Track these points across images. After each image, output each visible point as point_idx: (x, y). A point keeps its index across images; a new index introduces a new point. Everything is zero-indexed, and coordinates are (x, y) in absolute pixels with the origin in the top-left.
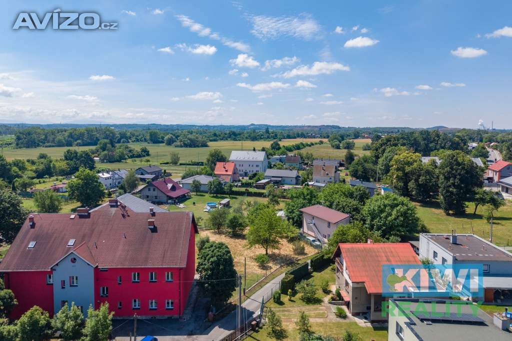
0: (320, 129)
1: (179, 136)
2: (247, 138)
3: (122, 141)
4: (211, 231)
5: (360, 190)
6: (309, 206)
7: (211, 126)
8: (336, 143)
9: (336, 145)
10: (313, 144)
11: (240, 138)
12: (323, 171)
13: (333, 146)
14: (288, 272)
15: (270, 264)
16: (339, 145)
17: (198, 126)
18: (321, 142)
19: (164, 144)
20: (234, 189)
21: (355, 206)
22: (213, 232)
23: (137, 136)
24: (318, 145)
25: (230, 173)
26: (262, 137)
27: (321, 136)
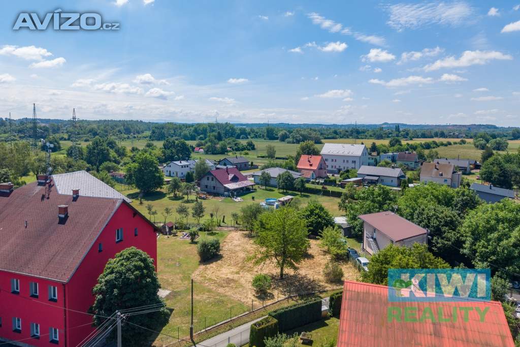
1: (292, 132)
2: (371, 136)
3: (241, 137)
4: (245, 232)
5: (463, 195)
6: (379, 212)
7: (339, 125)
8: (481, 142)
9: (481, 145)
10: (450, 144)
11: (363, 137)
12: (436, 170)
13: (477, 147)
14: (275, 312)
15: (275, 292)
16: (485, 145)
17: (325, 125)
18: (464, 142)
19: (278, 141)
20: (308, 185)
21: (449, 219)
22: (245, 234)
23: (257, 133)
24: (458, 145)
25: (315, 168)
26: (390, 135)
27: (466, 136)
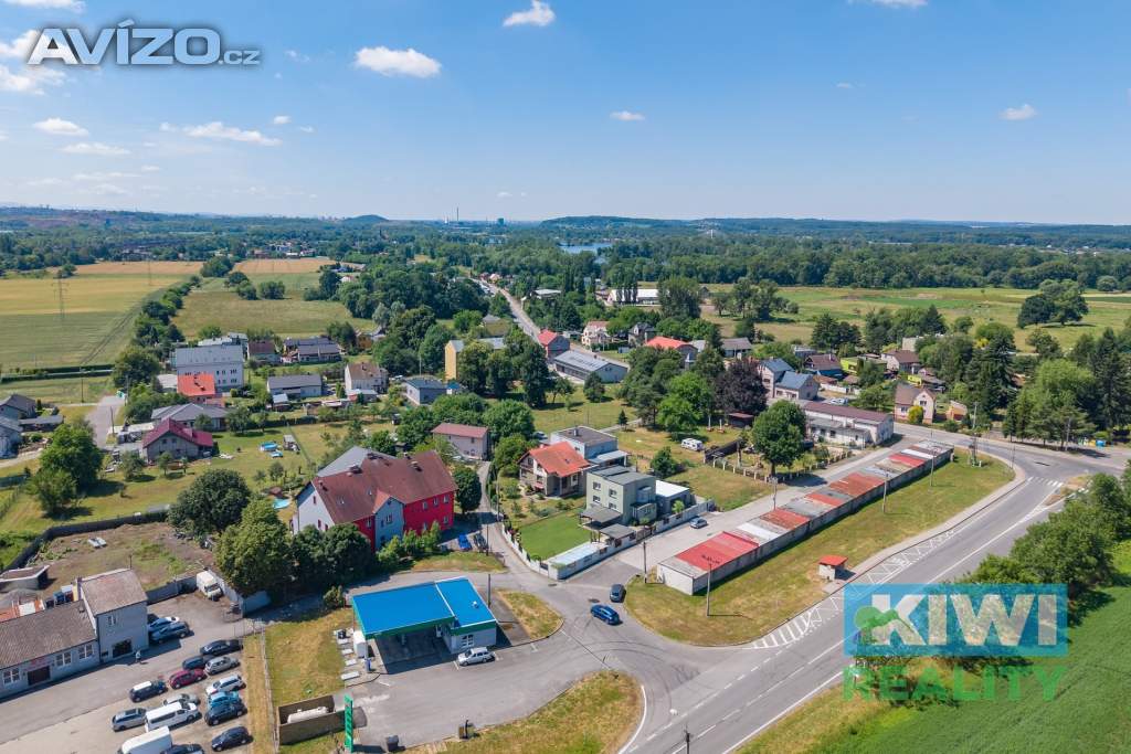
0: (108, 221)
10: (188, 289)
12: (363, 371)
13: (242, 294)
25: (211, 392)
